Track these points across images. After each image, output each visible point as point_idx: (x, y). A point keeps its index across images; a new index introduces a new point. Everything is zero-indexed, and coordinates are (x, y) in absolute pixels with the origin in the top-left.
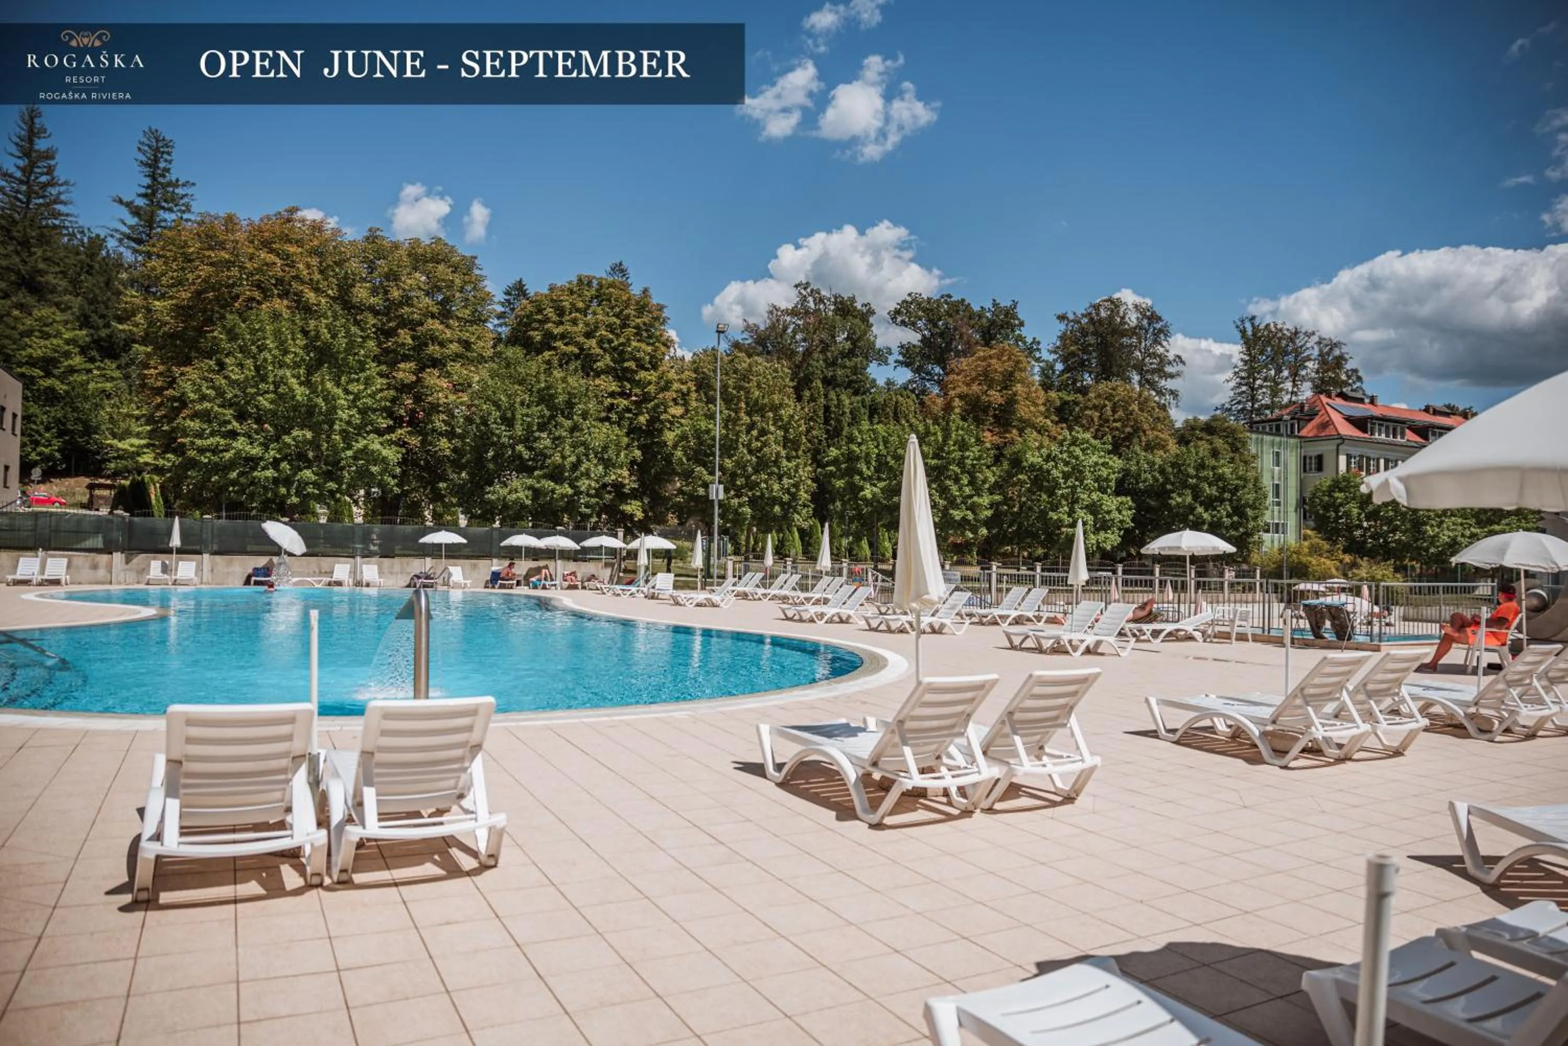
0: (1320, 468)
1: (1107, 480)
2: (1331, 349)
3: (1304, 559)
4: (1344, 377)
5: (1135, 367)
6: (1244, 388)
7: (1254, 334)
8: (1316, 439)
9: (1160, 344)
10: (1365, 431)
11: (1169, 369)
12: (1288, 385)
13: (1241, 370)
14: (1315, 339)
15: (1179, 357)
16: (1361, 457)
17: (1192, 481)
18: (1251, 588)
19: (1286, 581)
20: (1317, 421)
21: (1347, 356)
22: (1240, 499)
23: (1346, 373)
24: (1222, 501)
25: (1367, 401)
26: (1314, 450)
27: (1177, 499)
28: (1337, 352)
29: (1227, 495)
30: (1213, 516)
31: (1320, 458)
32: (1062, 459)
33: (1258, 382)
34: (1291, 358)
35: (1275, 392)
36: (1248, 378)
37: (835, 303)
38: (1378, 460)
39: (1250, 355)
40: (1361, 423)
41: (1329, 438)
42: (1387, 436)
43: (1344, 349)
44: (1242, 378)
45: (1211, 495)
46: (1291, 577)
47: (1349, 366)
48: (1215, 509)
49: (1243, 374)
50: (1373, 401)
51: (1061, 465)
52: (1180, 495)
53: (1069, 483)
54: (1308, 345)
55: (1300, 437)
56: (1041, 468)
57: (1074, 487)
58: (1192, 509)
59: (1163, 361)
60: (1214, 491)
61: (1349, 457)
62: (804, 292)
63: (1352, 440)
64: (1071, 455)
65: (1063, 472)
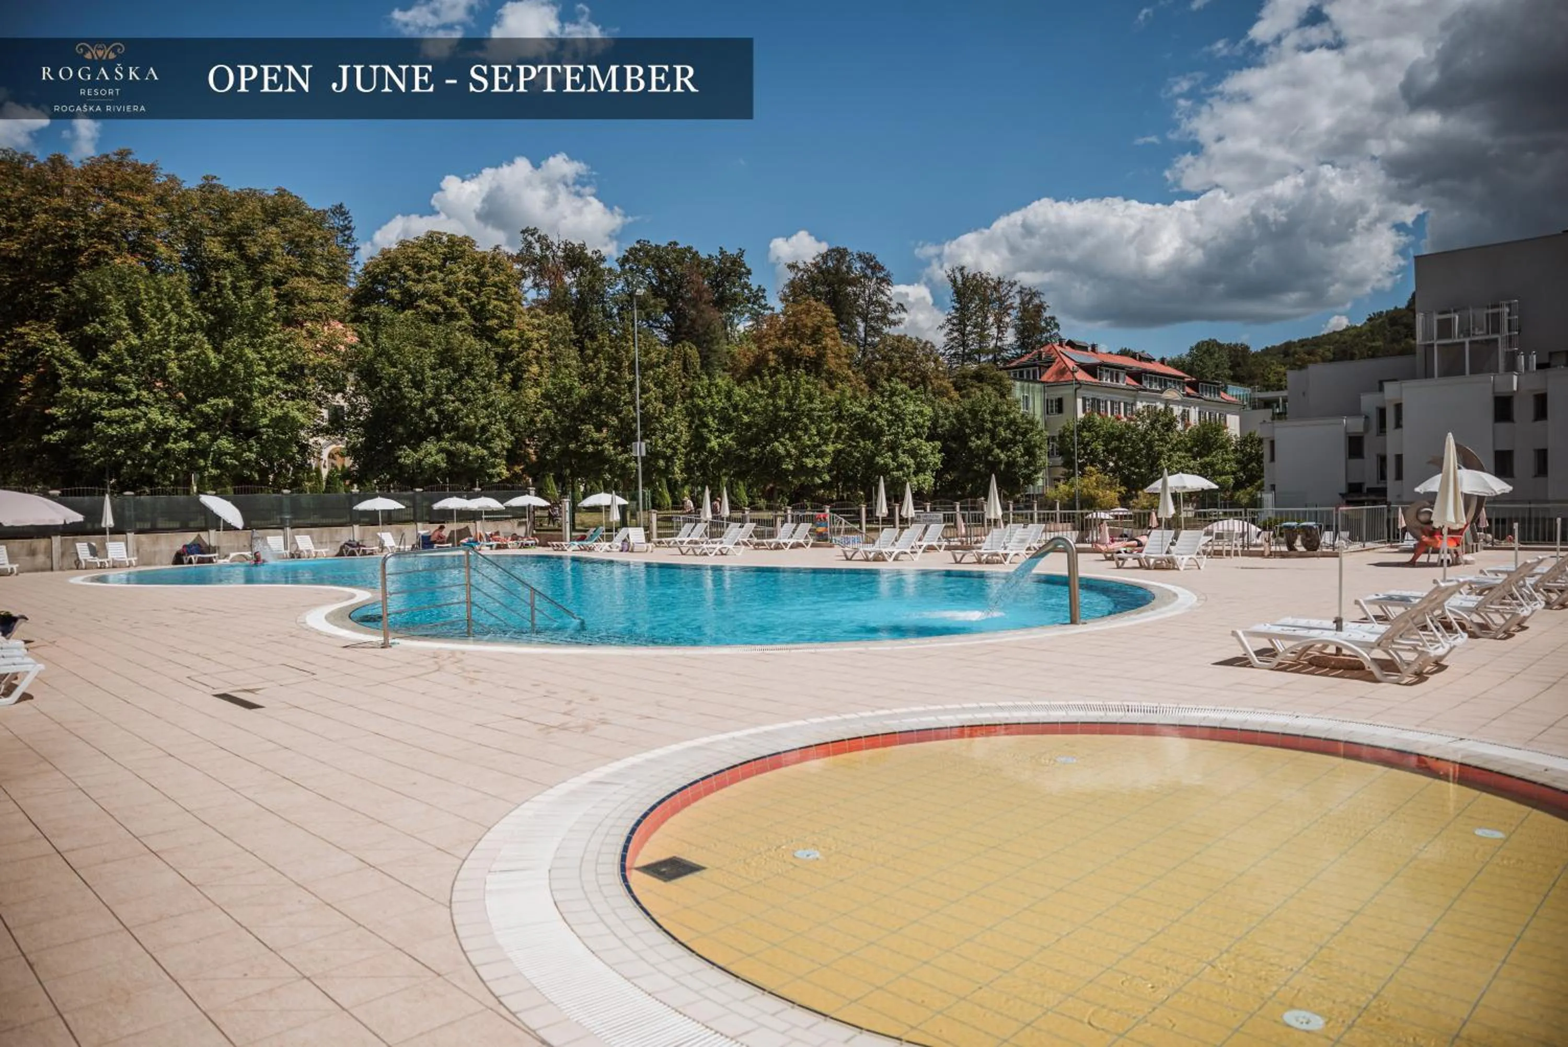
0: (1060, 410)
1: (922, 426)
2: (1031, 299)
3: (1092, 492)
4: (1043, 324)
5: (859, 314)
6: (955, 334)
7: (964, 284)
8: (1056, 384)
9: (883, 292)
10: (1095, 377)
11: (892, 317)
12: (994, 331)
13: (955, 317)
14: (1016, 288)
15: (902, 305)
16: (1093, 399)
17: (989, 425)
18: (1054, 519)
19: (1078, 511)
20: (1054, 368)
21: (1045, 305)
22: (1029, 442)
23: (1045, 320)
24: (1015, 443)
25: (1090, 349)
26: (1056, 394)
27: (974, 443)
28: (1036, 301)
29: (1019, 438)
30: (1009, 457)
31: (1060, 401)
32: (884, 409)
33: (969, 328)
34: (996, 305)
35: (982, 338)
36: (960, 324)
37: (565, 251)
38: (1106, 402)
39: (960, 303)
40: (1091, 370)
41: (1067, 383)
42: (1112, 380)
43: (1043, 299)
44: (954, 324)
45: (1006, 438)
46: (1081, 508)
47: (1046, 314)
48: (1009, 450)
49: (955, 321)
50: (1094, 348)
51: (884, 414)
52: (978, 438)
53: (893, 431)
54: (1011, 294)
55: (1043, 382)
56: (865, 416)
57: (897, 434)
58: (989, 450)
59: (886, 308)
60: (1007, 434)
61: (1084, 399)
62: (530, 238)
63: (1088, 385)
64: (893, 405)
65: (887, 420)
